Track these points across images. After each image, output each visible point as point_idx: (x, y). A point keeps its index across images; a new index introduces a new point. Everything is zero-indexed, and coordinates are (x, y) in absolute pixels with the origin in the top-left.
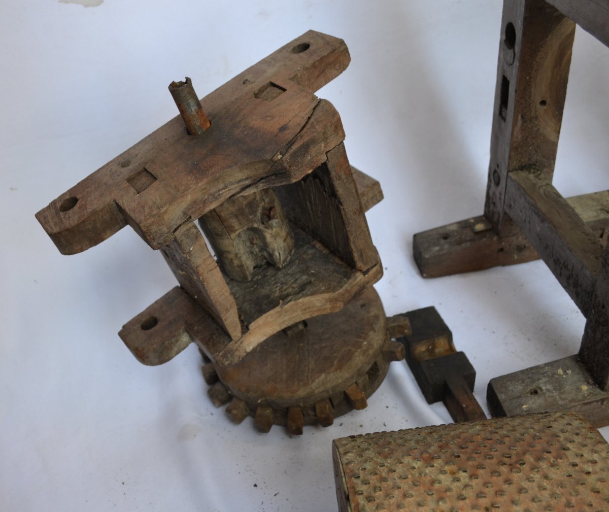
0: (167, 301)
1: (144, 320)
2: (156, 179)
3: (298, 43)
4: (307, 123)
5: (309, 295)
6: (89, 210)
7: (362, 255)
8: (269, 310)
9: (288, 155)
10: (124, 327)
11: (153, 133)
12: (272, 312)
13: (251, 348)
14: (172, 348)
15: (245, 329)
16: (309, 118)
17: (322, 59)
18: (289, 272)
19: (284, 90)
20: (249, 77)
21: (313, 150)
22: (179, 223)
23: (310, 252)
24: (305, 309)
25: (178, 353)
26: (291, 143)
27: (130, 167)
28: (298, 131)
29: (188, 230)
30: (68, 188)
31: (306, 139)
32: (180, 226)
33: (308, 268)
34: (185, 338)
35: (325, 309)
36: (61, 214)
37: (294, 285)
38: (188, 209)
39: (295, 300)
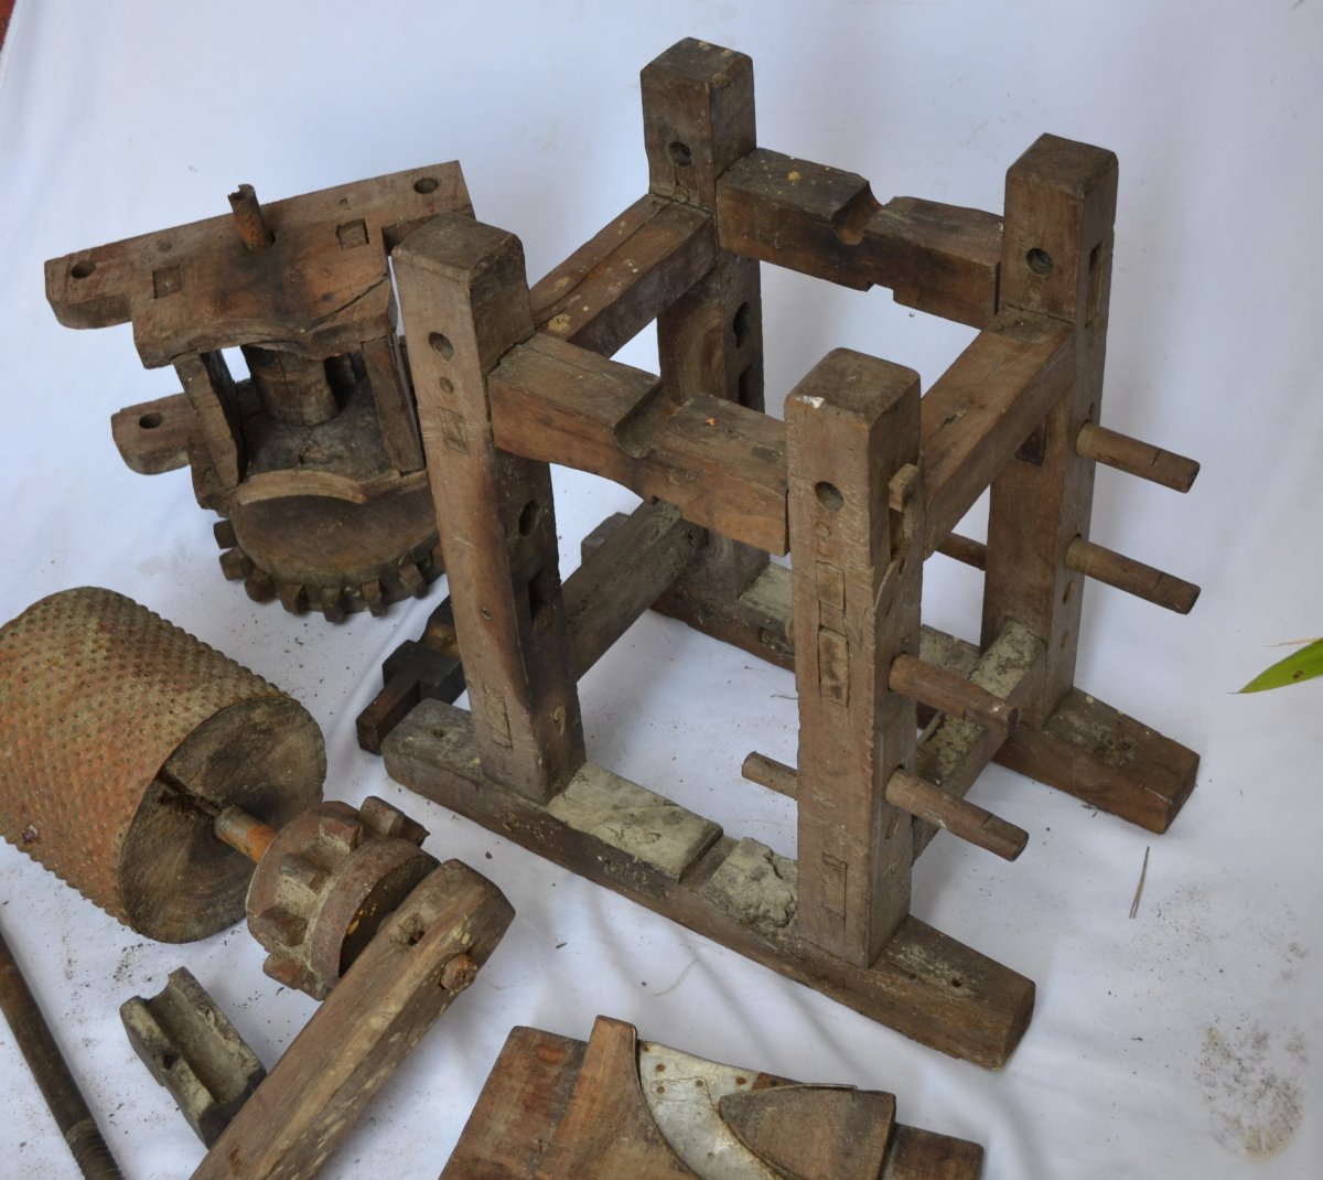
1: (148, 412)
2: (181, 288)
4: (352, 303)
5: (330, 472)
6: (99, 292)
7: (399, 454)
8: (281, 469)
9: (311, 332)
10: (121, 411)
12: (283, 472)
13: (248, 502)
14: (163, 462)
15: (243, 478)
16: (358, 298)
18: (331, 433)
19: (367, 241)
21: (344, 337)
22: (180, 351)
24: (325, 485)
25: (168, 470)
26: (322, 320)
27: (167, 255)
28: (337, 308)
29: (191, 361)
30: (93, 246)
31: (336, 324)
32: (181, 354)
33: (352, 437)
34: (184, 457)
35: (347, 495)
36: (71, 278)
37: (326, 452)
38: (195, 340)
39: (314, 470)
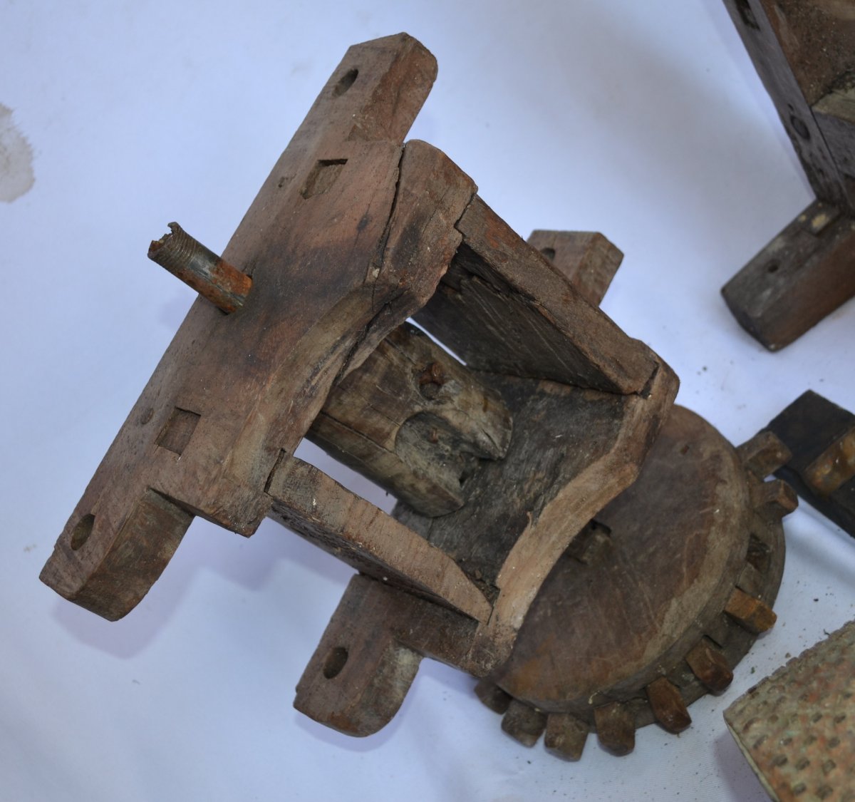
0: (348, 608)
1: (324, 660)
2: (200, 416)
3: (340, 76)
4: (396, 194)
5: (569, 480)
6: (115, 525)
7: (620, 367)
8: (516, 539)
9: (387, 263)
10: (298, 689)
11: (171, 344)
12: (522, 540)
13: (520, 618)
14: (391, 686)
15: (492, 593)
16: (398, 184)
17: (384, 82)
18: (521, 457)
19: (343, 162)
20: (285, 173)
21: (428, 232)
22: (267, 470)
23: (540, 405)
24: (577, 506)
25: (406, 688)
26: (385, 239)
27: (155, 418)
28: (388, 214)
29: (291, 474)
31: (405, 221)
32: (271, 474)
33: (548, 434)
34: (405, 658)
35: (610, 488)
37: (540, 475)
38: (271, 438)
39: (552, 499)
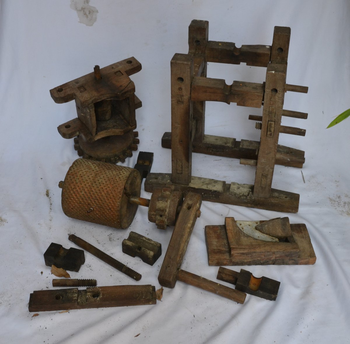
0: (74, 121)
1: (66, 125)
2: (86, 90)
3: (129, 60)
4: (127, 86)
5: (115, 129)
6: (67, 94)
7: (132, 121)
9: (121, 93)
10: (59, 126)
11: (85, 75)
12: (104, 131)
13: (96, 140)
14: (73, 135)
15: (96, 134)
17: (134, 68)
19: (123, 75)
20: (114, 67)
21: (127, 94)
24: (114, 132)
26: (122, 91)
27: (78, 84)
28: (125, 88)
29: (92, 105)
30: (60, 85)
31: (126, 90)
32: (90, 104)
33: (116, 121)
35: (118, 134)
36: (58, 92)
37: (112, 125)
38: (93, 100)
39: (111, 129)
